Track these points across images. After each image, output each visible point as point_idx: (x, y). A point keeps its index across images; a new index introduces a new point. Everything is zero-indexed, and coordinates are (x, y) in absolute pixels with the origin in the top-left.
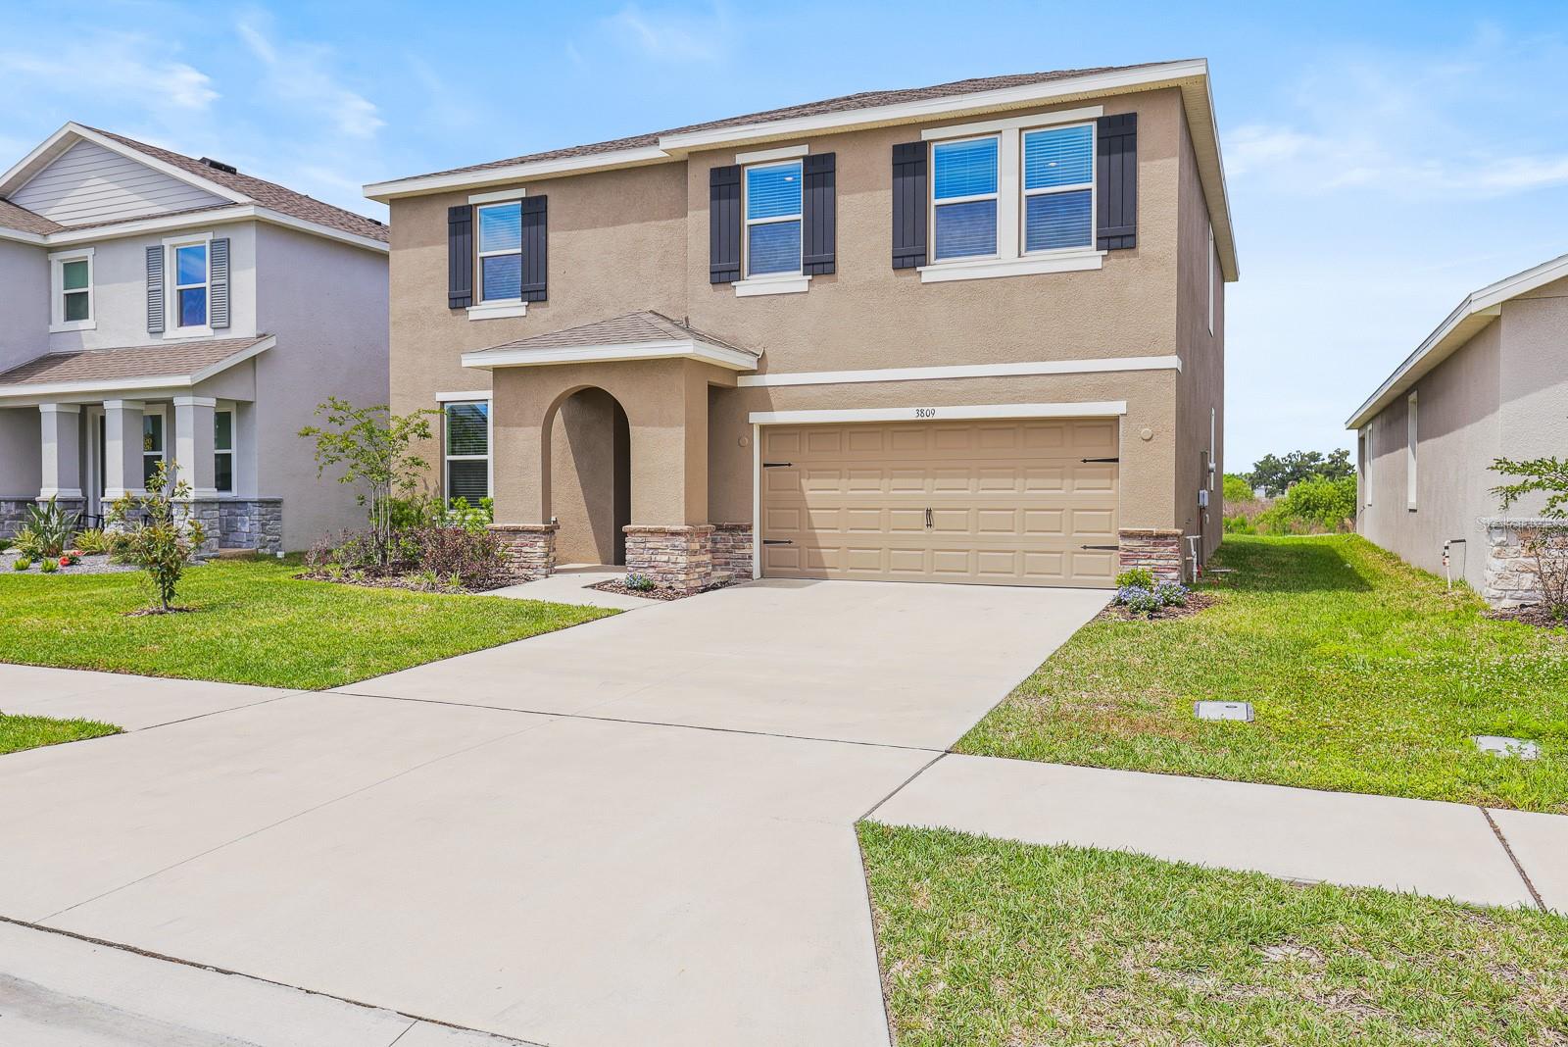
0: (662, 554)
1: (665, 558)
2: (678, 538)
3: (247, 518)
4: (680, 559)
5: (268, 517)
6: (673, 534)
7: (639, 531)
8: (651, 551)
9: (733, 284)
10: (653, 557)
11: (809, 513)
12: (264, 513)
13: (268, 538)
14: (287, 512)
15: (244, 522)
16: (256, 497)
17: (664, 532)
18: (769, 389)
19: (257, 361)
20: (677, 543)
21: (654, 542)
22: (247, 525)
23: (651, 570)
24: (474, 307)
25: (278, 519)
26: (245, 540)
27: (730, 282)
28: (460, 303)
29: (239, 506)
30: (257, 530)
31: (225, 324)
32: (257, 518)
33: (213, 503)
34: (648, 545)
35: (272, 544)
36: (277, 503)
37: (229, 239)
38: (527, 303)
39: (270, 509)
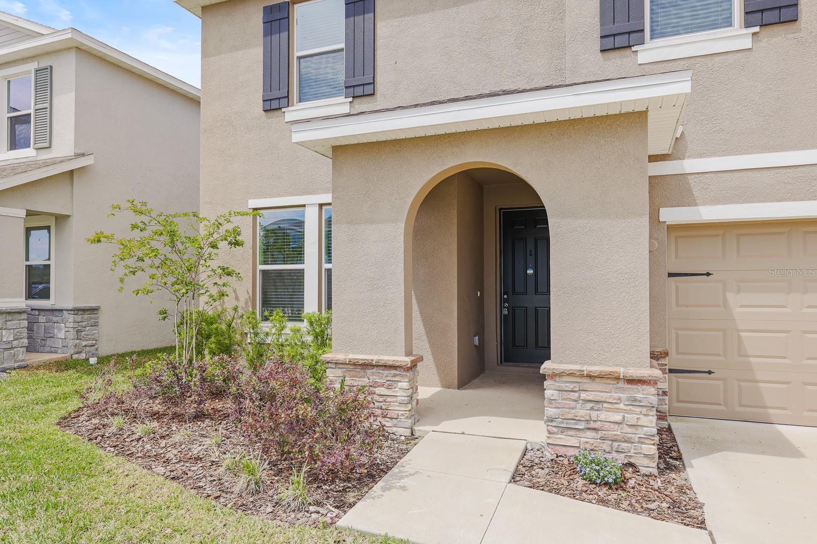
0: (608, 410)
1: (618, 417)
2: (640, 387)
3: (63, 325)
4: (644, 421)
5: (84, 324)
6: (631, 381)
7: (571, 374)
8: (589, 405)
9: (634, 49)
10: (594, 414)
11: (739, 337)
12: (80, 320)
13: (84, 343)
14: (103, 318)
15: (60, 329)
16: (70, 306)
17: (618, 378)
18: (689, 177)
19: (75, 177)
20: (639, 396)
21: (595, 391)
22: (63, 332)
23: (590, 434)
24: (290, 108)
25: (96, 325)
26: (60, 346)
27: (630, 47)
28: (275, 104)
29: (57, 313)
30: (72, 337)
31: (46, 145)
32: (71, 325)
33: (20, 313)
34: (584, 395)
35: (88, 348)
36: (94, 310)
37: (51, 67)
38: (351, 99)
39: (86, 316)
